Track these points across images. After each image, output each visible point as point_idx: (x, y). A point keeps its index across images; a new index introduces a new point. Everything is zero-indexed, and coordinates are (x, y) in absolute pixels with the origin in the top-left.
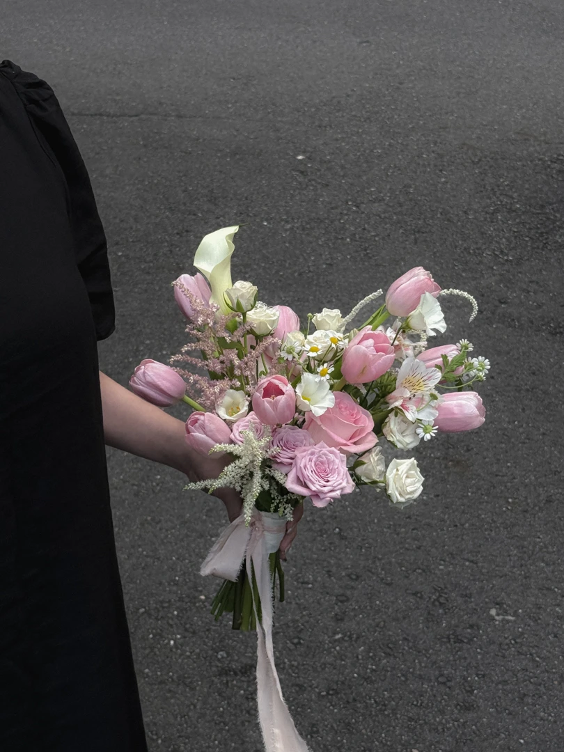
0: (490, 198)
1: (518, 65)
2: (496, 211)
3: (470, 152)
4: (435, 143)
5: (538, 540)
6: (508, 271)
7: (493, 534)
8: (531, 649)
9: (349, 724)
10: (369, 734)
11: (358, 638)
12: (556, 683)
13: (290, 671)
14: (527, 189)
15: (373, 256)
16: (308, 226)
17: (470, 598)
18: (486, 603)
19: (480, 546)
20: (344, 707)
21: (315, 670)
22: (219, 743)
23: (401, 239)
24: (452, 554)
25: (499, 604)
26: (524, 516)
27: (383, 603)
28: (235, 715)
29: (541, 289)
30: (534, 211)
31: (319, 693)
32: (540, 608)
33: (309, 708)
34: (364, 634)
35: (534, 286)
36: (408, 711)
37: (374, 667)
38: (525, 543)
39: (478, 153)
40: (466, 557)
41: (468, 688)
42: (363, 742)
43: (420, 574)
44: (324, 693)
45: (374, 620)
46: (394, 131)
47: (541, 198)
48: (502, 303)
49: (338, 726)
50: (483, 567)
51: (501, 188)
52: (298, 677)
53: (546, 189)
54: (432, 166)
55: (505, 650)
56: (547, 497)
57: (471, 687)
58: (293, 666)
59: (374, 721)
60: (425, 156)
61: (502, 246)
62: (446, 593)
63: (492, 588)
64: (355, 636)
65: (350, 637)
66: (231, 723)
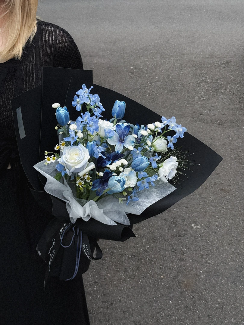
0: (198, 78)
1: (210, 31)
2: (201, 82)
3: (192, 63)
4: (180, 60)
5: (210, 198)
6: (204, 103)
7: (194, 197)
8: (206, 238)
9: (138, 268)
10: (146, 271)
11: (143, 236)
12: (215, 250)
13: (118, 249)
14: (212, 74)
15: (156, 101)
16: (133, 92)
17: (185, 220)
18: (191, 222)
19: (189, 201)
20: (137, 262)
21: (127, 248)
22: (92, 276)
23: (166, 94)
24: (179, 205)
25: (195, 222)
26: (206, 190)
27: (153, 223)
28: (98, 266)
29: (215, 109)
30: (214, 82)
31: (128, 257)
32: (210, 223)
33: (125, 262)
34: (145, 235)
35: (213, 108)
36: (160, 262)
37: (149, 247)
38: (206, 200)
39: (195, 63)
40: (184, 205)
41: (182, 253)
42: (143, 274)
43: (167, 212)
44: (130, 257)
45: (149, 230)
46: (165, 57)
47: (217, 77)
48: (201, 114)
49: (134, 268)
50: (190, 209)
51: (202, 74)
52: (121, 251)
53: (219, 74)
54: (178, 68)
55: (196, 238)
56: (215, 183)
57: (183, 252)
58: (119, 247)
59: (148, 266)
60: (176, 65)
61: (202, 95)
62: (176, 219)
63: (193, 217)
64: (142, 236)
65: (141, 236)
66: (96, 269)
